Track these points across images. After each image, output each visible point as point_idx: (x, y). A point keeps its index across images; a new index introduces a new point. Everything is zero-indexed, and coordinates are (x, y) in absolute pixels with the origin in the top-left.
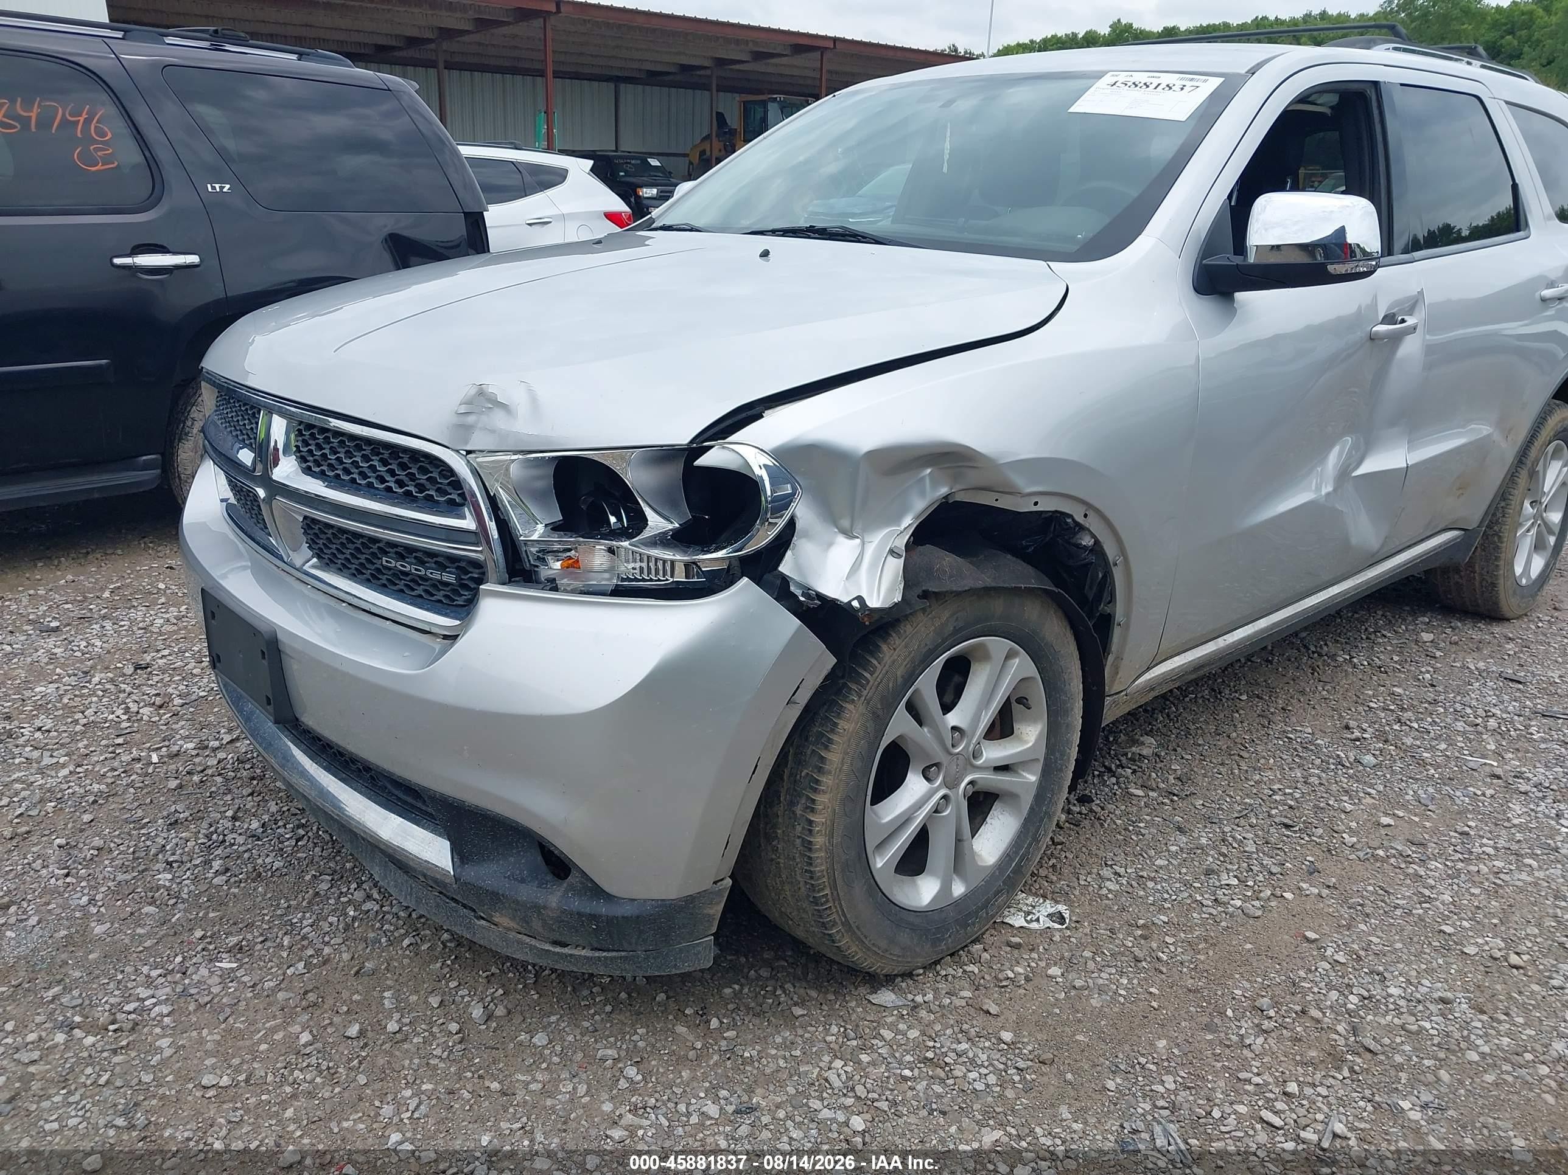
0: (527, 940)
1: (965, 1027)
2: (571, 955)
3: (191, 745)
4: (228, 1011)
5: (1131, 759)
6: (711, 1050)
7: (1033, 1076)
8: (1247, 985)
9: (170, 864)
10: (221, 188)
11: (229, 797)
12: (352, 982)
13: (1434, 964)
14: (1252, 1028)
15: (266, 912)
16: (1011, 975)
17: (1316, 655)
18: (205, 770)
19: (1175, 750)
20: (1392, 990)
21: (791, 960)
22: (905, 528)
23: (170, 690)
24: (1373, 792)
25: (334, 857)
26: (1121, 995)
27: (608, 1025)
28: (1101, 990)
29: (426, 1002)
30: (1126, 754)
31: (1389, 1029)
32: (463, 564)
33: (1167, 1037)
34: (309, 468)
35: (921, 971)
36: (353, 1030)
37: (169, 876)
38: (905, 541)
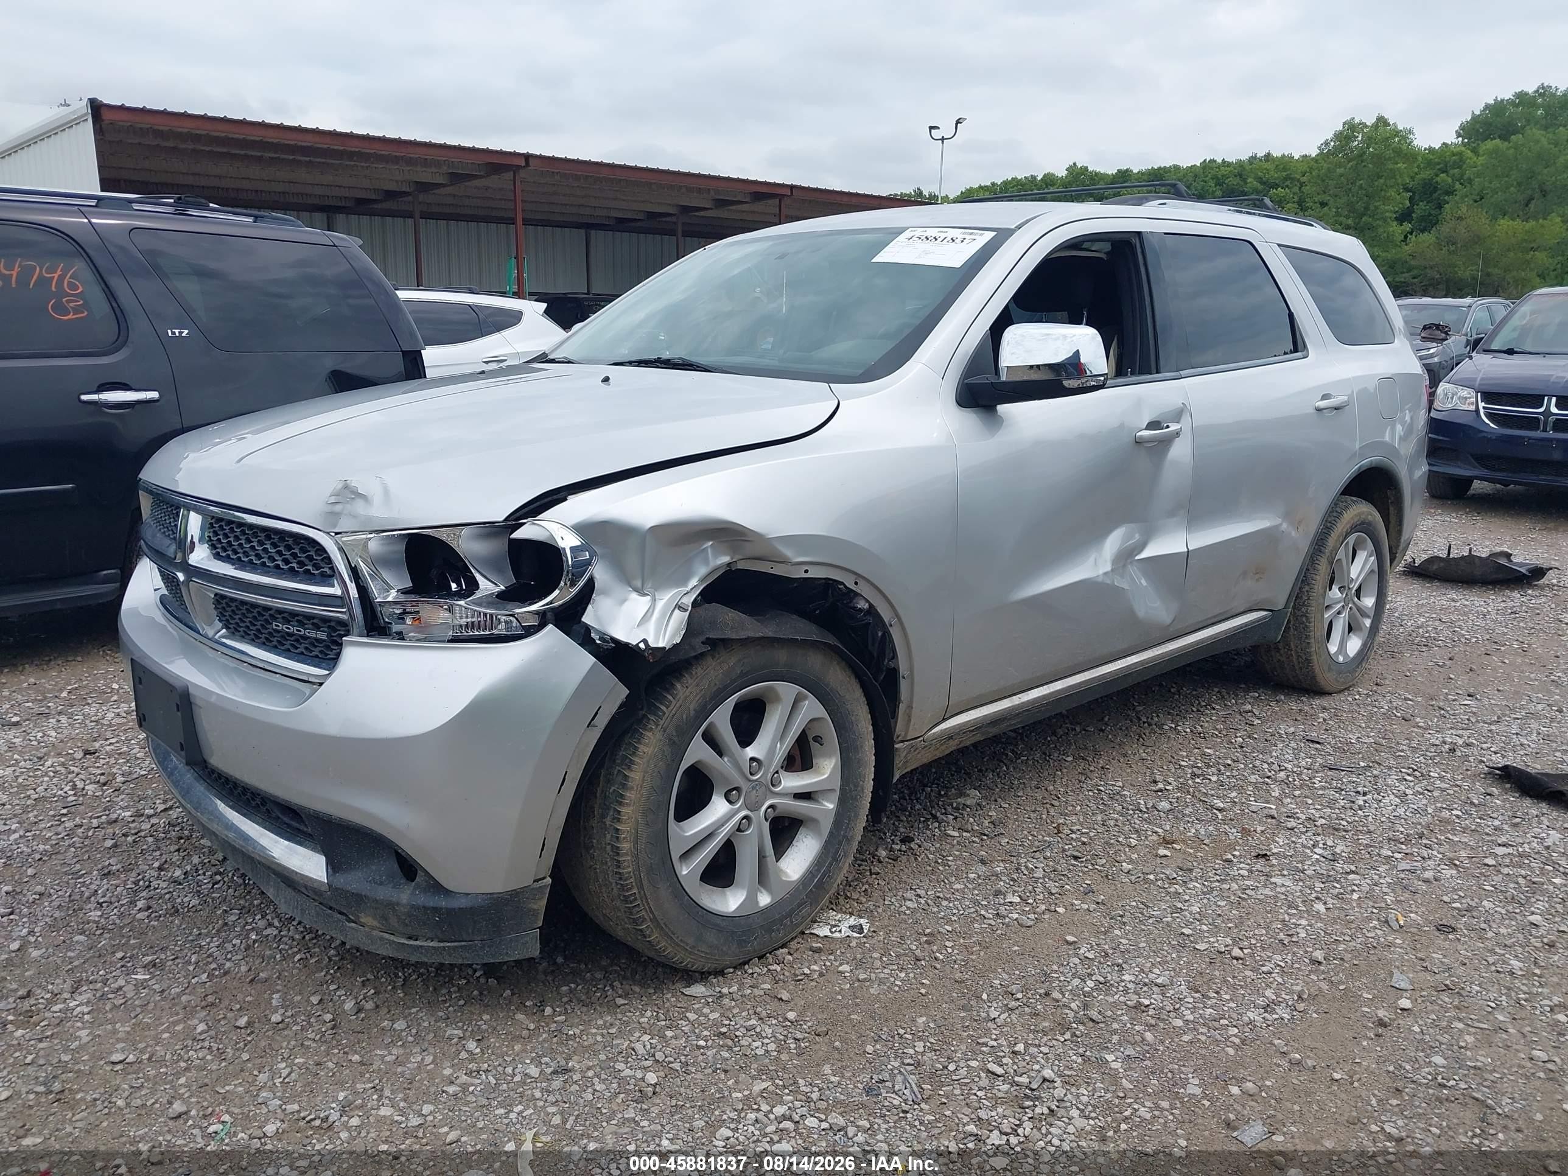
0: (387, 936)
1: (759, 1009)
2: (421, 946)
3: (128, 814)
4: (139, 1010)
5: (955, 808)
6: (541, 1030)
7: (807, 1044)
8: (1005, 976)
9: (101, 904)
10: (181, 333)
11: (158, 853)
12: (247, 987)
13: (1169, 958)
14: (1001, 1007)
15: (180, 938)
16: (807, 971)
17: (1146, 725)
18: (139, 832)
19: (996, 801)
20: (1127, 977)
21: (624, 966)
22: (692, 589)
23: (114, 770)
24: (1160, 831)
25: (245, 897)
26: (896, 985)
27: (459, 1014)
28: (881, 982)
29: (308, 1000)
30: (952, 805)
31: (1115, 1005)
32: (333, 624)
33: (927, 1015)
34: (218, 553)
35: (731, 970)
36: (242, 1022)
37: (99, 913)
38: (693, 599)
